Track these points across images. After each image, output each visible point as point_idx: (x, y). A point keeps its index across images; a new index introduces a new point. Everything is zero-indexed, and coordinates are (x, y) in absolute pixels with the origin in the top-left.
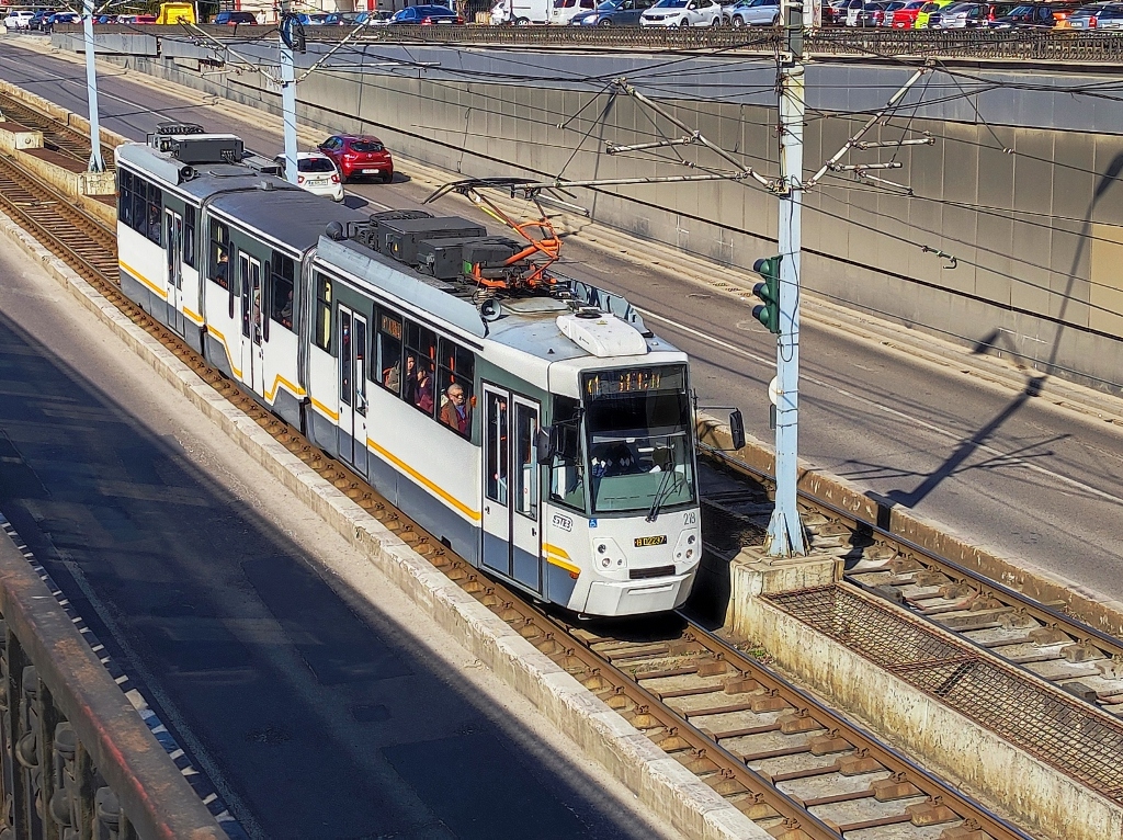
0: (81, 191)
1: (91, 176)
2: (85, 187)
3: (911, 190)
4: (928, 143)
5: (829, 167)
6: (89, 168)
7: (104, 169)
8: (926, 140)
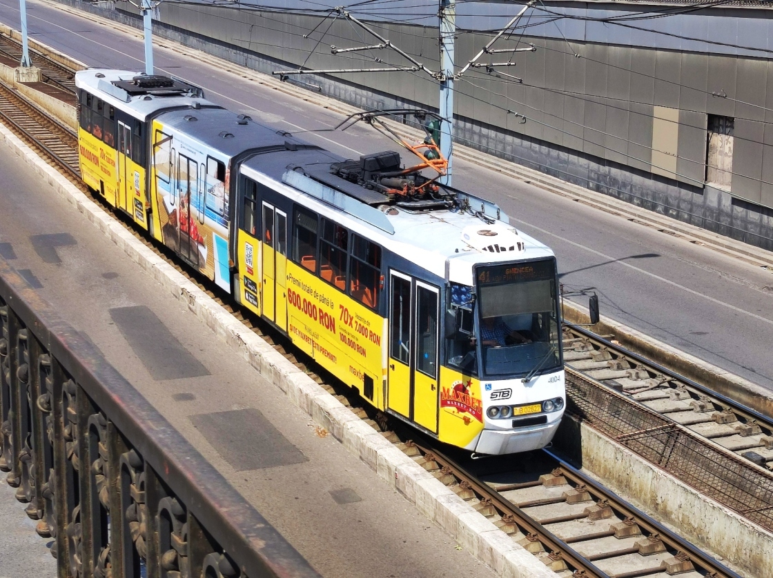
0: (15, 79)
1: (22, 69)
2: (18, 77)
3: (521, 80)
4: (532, 50)
5: (471, 65)
6: (22, 64)
7: (31, 65)
8: (531, 49)
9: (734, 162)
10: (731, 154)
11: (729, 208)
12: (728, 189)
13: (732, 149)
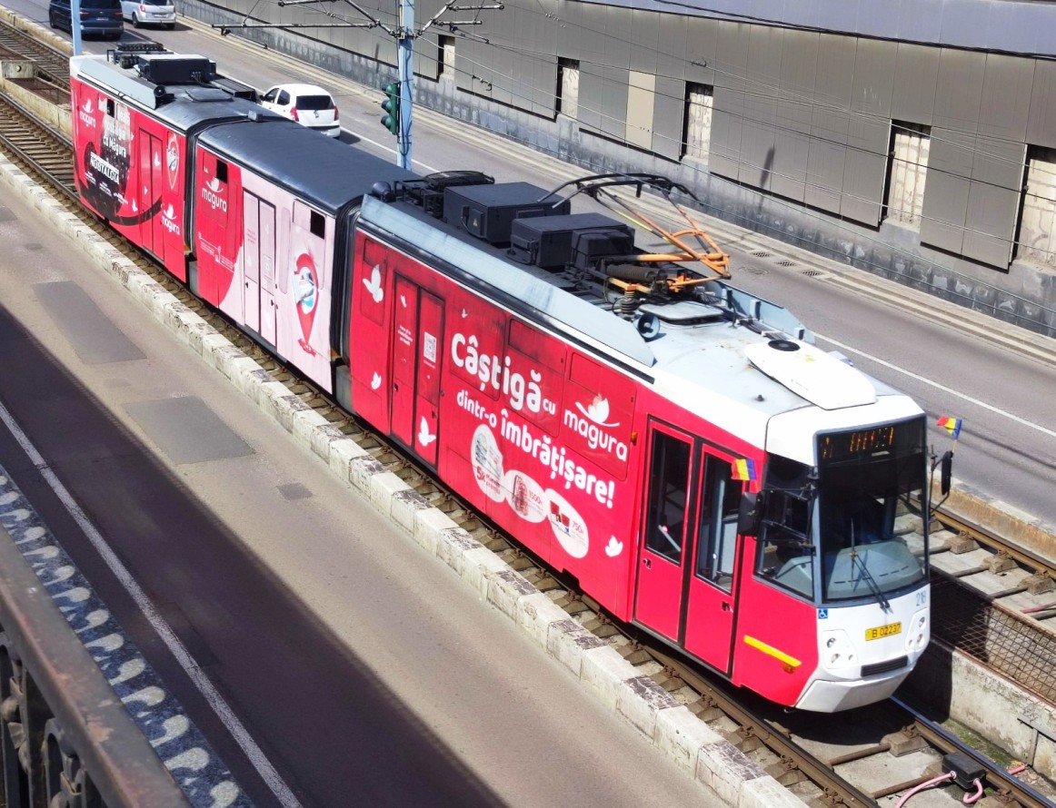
3: (488, 41)
5: (434, 22)
8: (498, 7)
9: (712, 134)
10: (709, 125)
11: (706, 181)
12: (706, 163)
13: (710, 119)
